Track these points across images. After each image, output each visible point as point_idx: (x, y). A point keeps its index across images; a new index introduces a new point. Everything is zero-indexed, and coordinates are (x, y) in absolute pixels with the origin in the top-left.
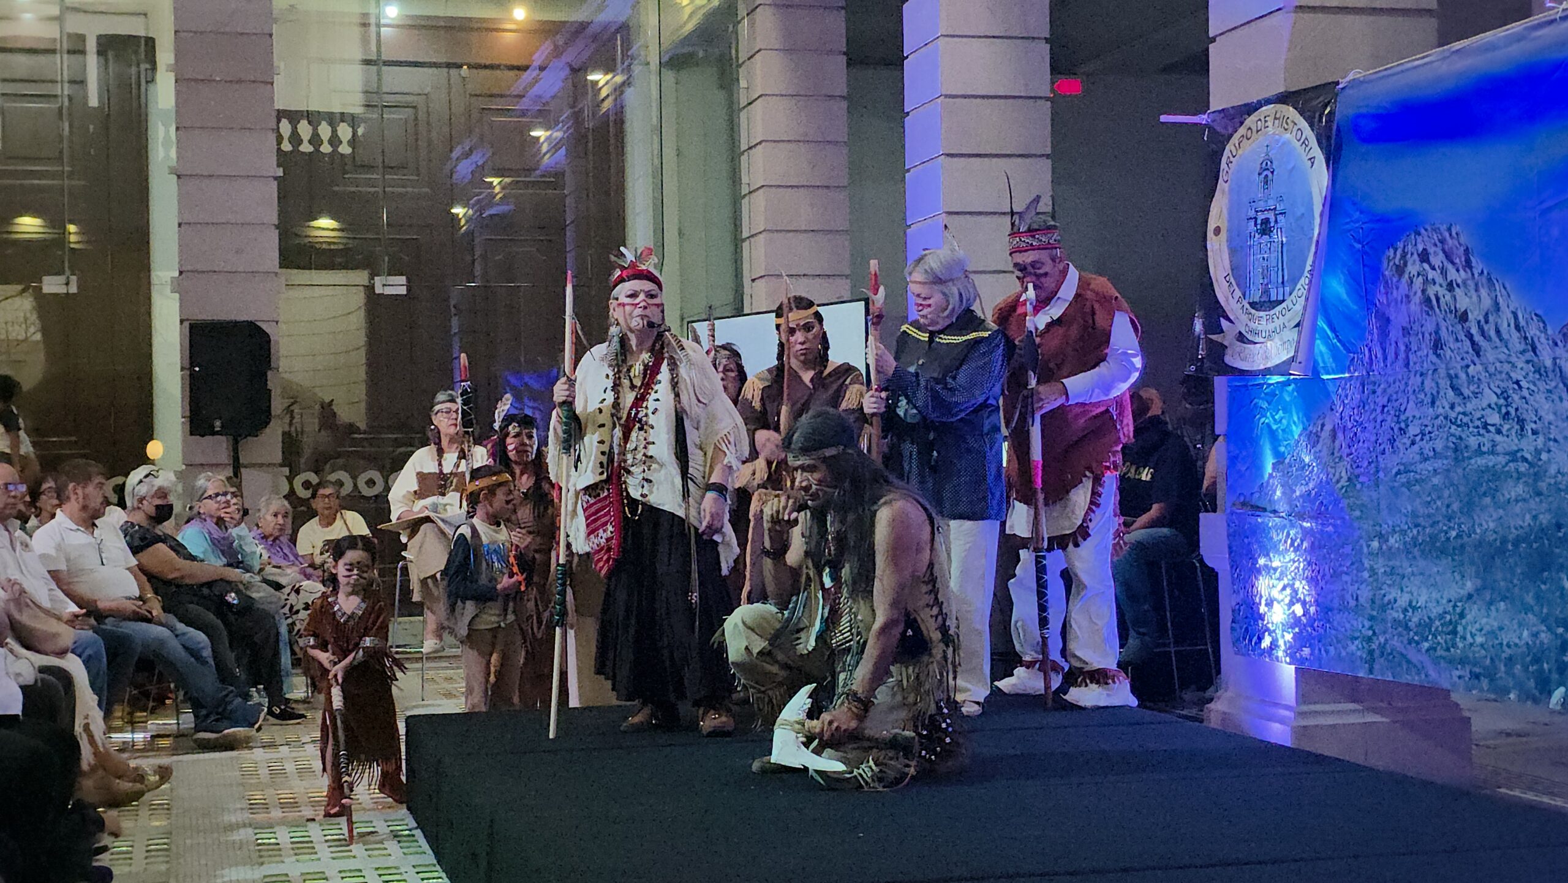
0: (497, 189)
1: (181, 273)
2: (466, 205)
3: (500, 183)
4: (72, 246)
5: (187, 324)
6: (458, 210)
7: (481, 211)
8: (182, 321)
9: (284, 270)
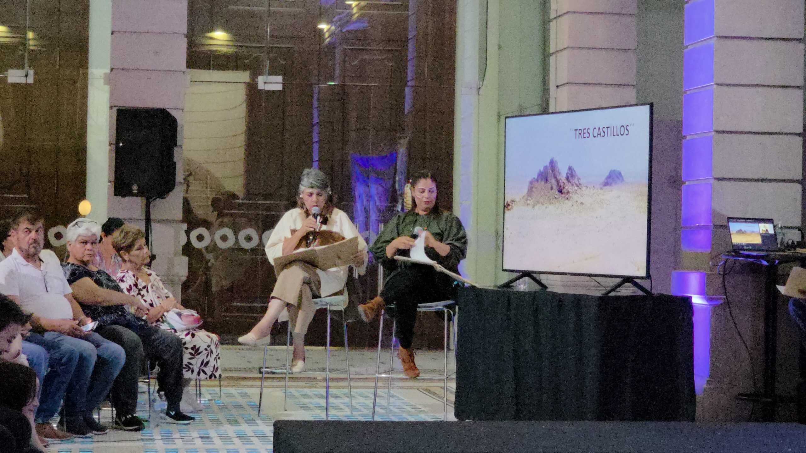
0: (355, 10)
1: (112, 70)
2: (330, 22)
3: (357, 6)
4: (31, 48)
5: (115, 109)
6: (324, 26)
7: (342, 26)
8: (111, 107)
9: (189, 70)
